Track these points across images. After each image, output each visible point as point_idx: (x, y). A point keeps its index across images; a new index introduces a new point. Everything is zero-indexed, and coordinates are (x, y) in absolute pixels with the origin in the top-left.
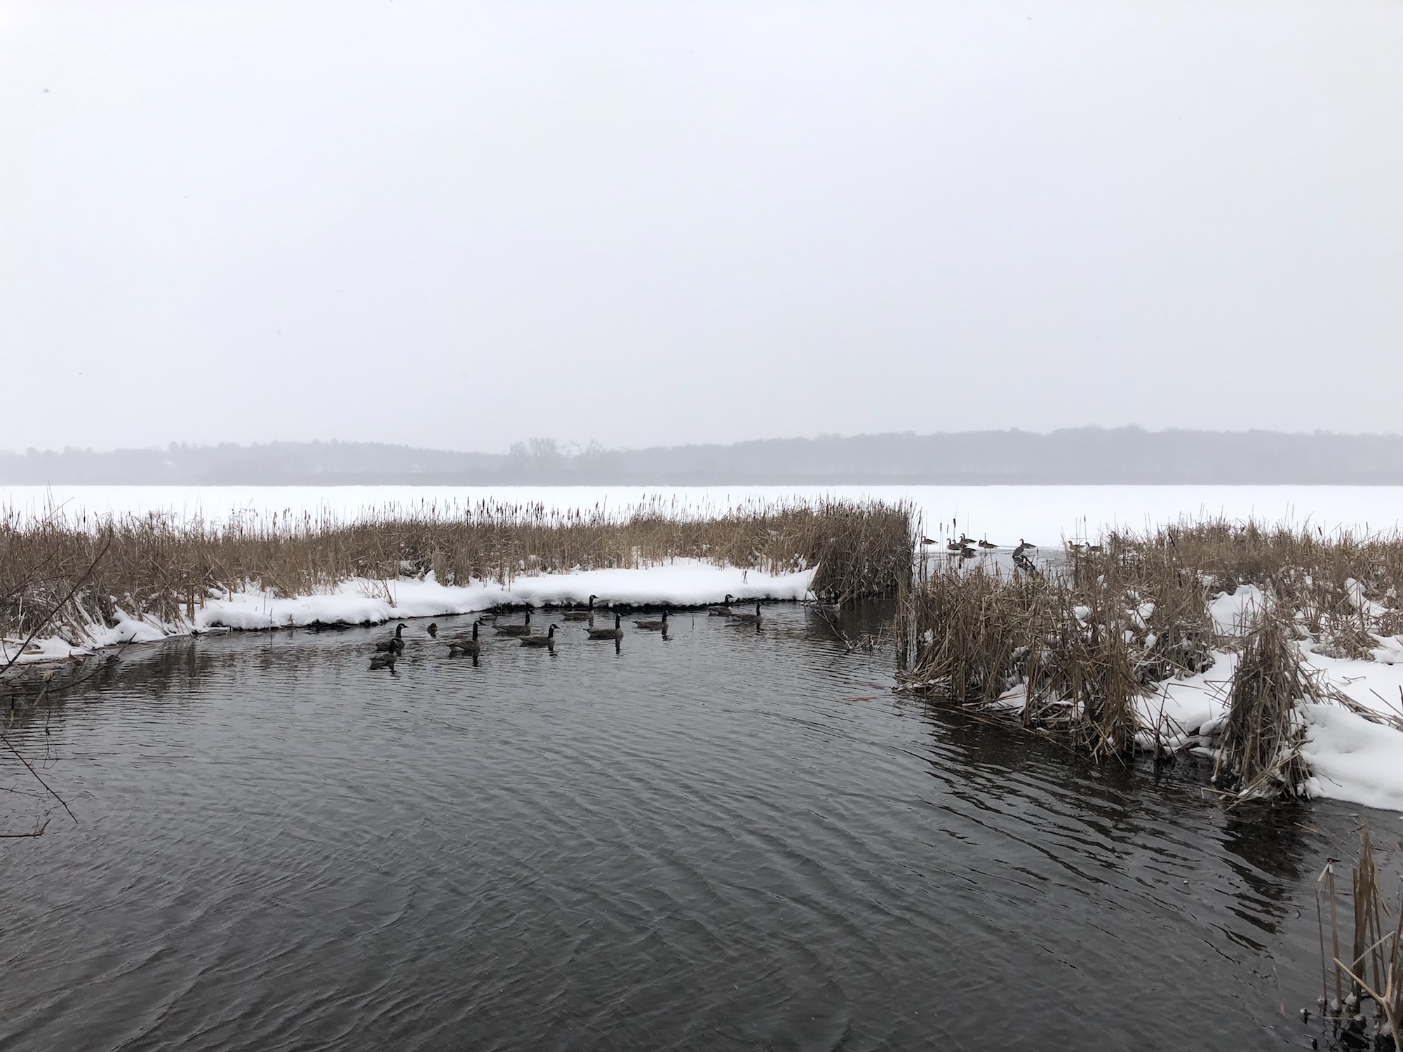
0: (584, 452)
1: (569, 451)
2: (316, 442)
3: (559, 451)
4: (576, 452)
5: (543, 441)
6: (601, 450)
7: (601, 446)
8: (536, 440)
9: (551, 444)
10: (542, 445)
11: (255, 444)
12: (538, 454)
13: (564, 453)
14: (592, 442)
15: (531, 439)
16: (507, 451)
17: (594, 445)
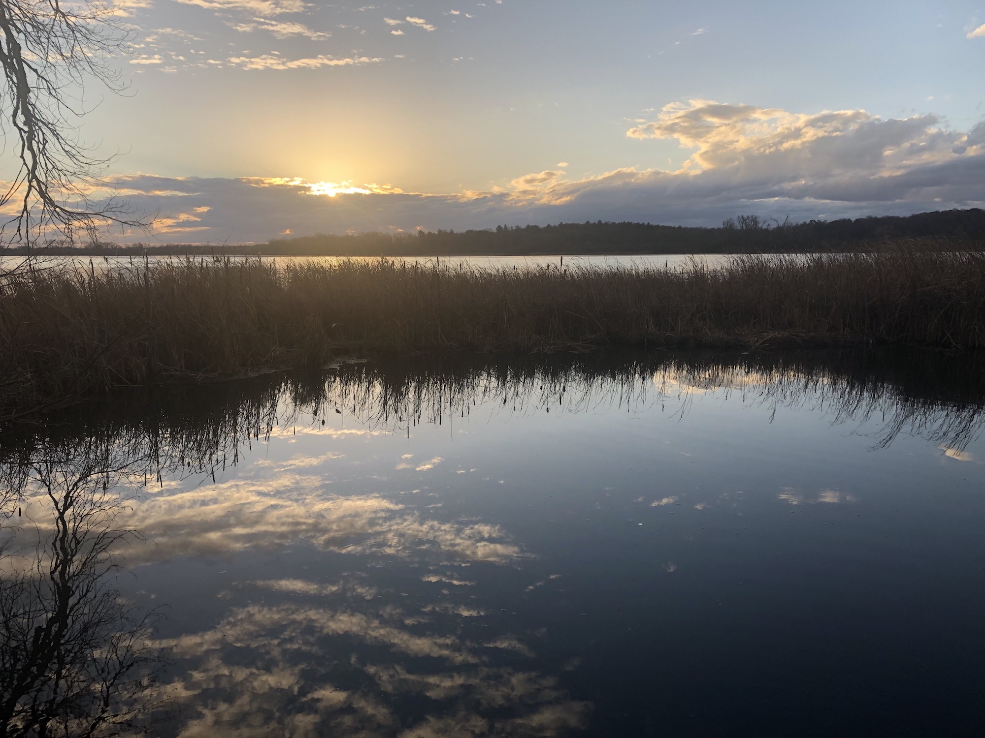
1: (769, 225)
2: (588, 222)
3: (760, 225)
4: (774, 225)
9: (755, 220)
10: (747, 221)
11: (549, 225)
12: (744, 228)
13: (765, 227)
15: (739, 217)
16: (721, 226)
17: (788, 219)
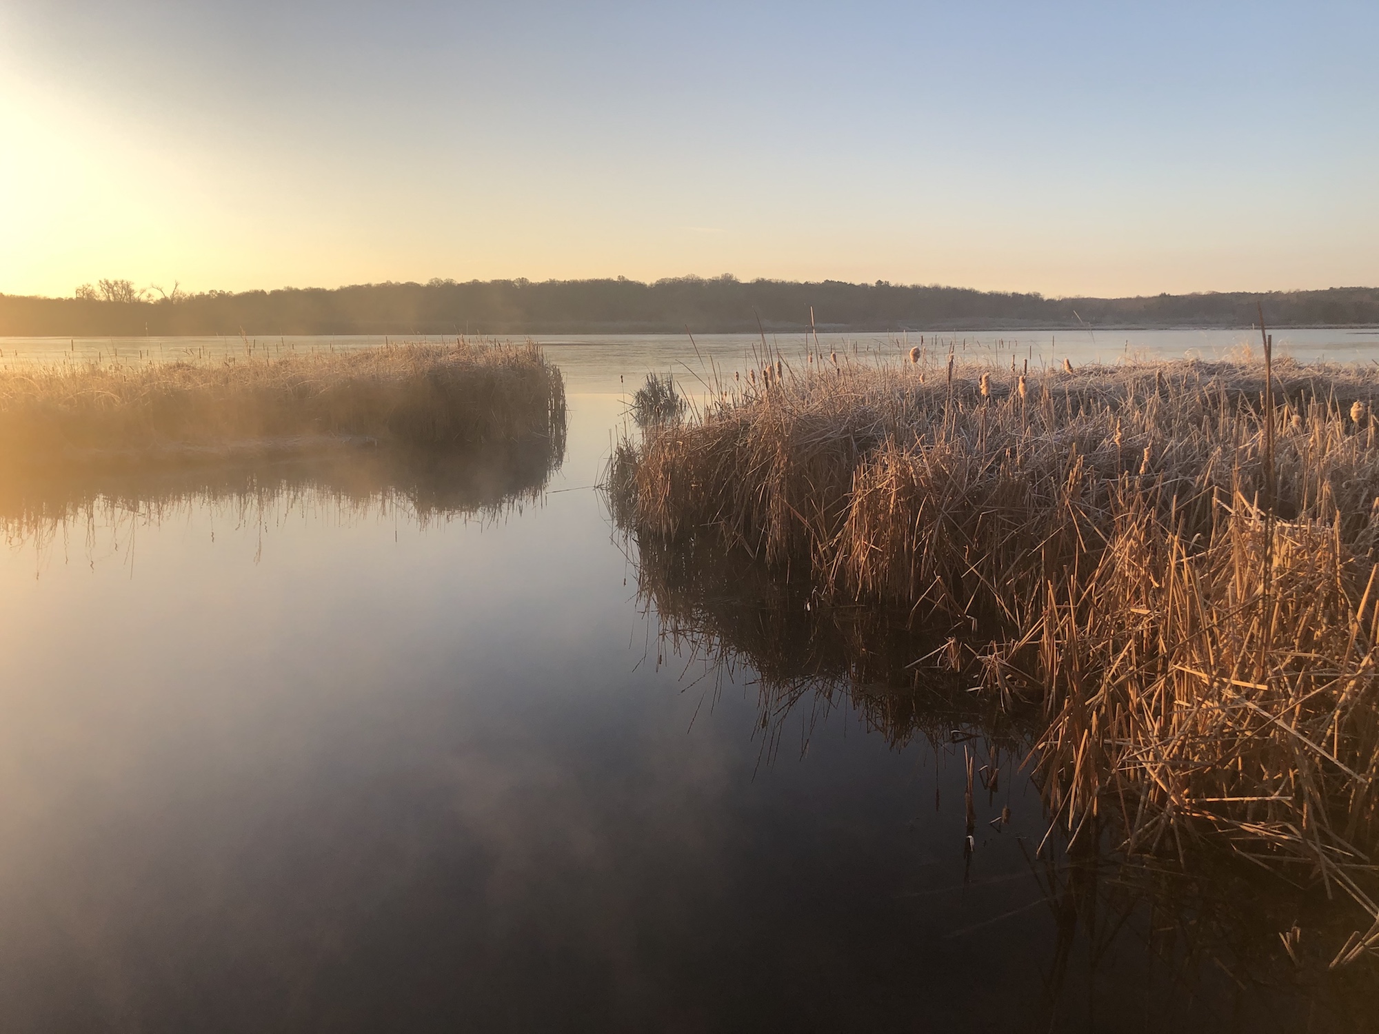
0: (169, 297)
5: (116, 283)
6: (188, 293)
8: (107, 283)
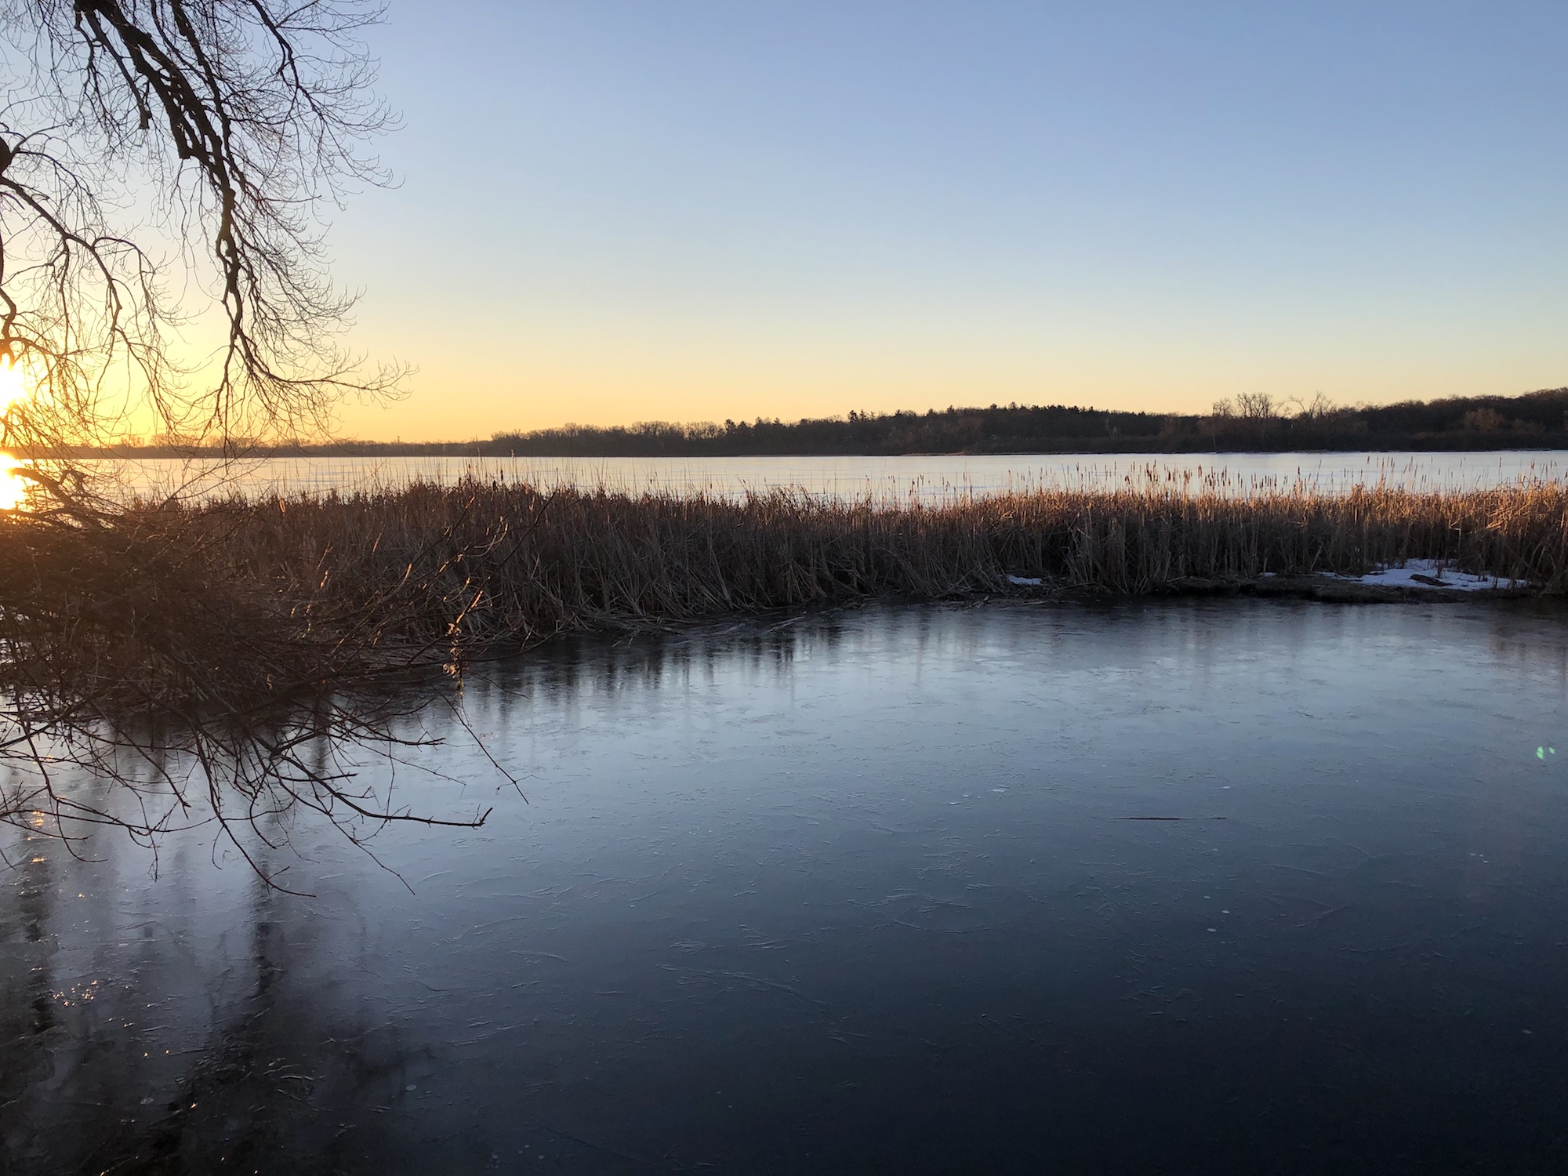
0: (1308, 410)
1: (1288, 409)
3: (1273, 411)
5: (1254, 396)
6: (1330, 407)
7: (1330, 402)
8: (1245, 396)
9: (1264, 401)
10: (1253, 403)
12: (1248, 414)
13: (1281, 413)
14: (1318, 397)
15: (1239, 396)
16: (1210, 412)
17: (1320, 400)
